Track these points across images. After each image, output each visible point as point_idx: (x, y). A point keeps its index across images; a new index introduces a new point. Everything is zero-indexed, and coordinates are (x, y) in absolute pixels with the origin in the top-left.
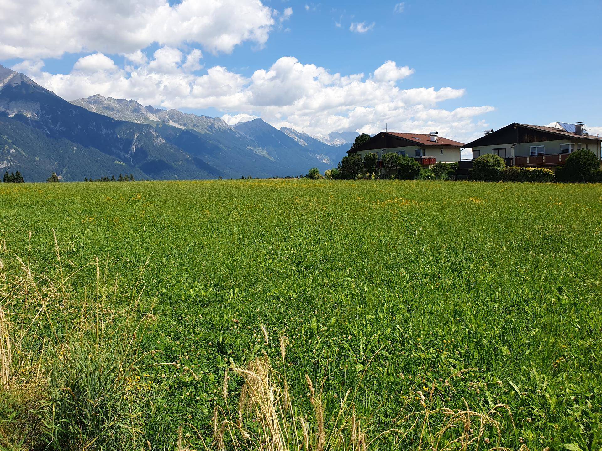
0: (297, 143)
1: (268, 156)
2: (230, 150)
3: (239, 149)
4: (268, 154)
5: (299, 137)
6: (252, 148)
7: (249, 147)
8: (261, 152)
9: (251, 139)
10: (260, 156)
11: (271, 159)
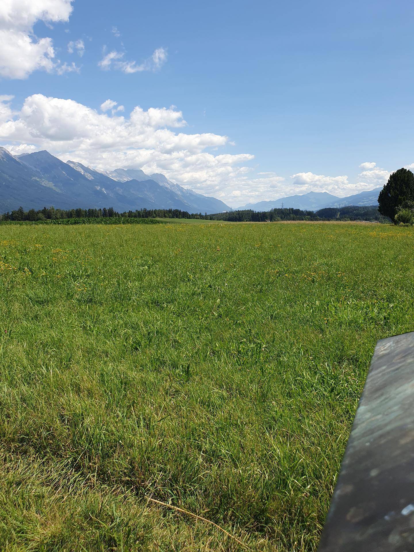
0: (83, 177)
1: (54, 188)
2: (14, 180)
3: (24, 179)
4: (54, 186)
5: (86, 171)
6: (38, 180)
7: (34, 178)
8: (46, 183)
9: (36, 170)
10: (45, 187)
11: (58, 190)
